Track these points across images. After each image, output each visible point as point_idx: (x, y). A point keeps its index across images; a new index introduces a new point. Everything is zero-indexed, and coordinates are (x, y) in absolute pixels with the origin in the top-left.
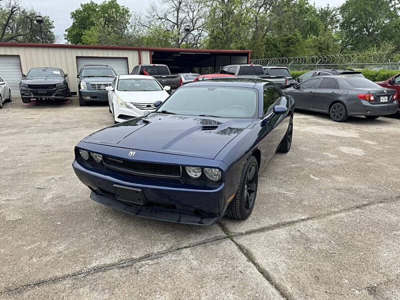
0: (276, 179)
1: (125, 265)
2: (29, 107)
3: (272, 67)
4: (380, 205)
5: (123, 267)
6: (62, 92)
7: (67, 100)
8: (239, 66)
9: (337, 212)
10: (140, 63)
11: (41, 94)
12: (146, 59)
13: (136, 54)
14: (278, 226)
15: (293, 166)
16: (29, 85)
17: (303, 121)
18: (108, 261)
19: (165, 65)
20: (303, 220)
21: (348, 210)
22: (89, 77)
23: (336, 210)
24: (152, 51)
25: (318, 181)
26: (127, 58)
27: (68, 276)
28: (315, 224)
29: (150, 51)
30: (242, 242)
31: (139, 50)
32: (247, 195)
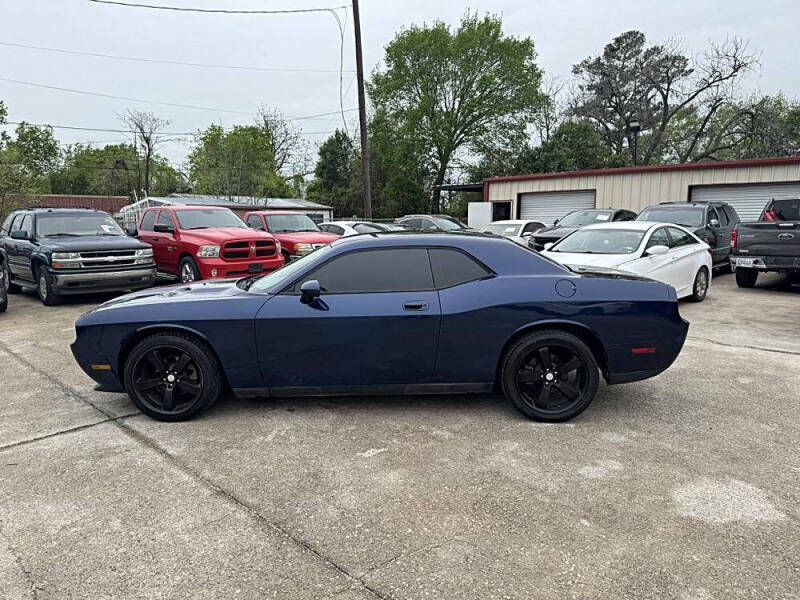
20: (164, 452)
30: (102, 425)
32: (168, 389)
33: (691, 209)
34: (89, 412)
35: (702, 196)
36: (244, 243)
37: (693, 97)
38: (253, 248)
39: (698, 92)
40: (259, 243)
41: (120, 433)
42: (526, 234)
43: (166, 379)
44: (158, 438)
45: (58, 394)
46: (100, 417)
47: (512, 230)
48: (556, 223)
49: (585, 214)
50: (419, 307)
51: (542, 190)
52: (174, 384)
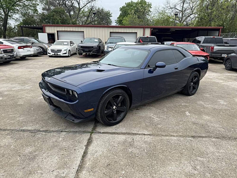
0: (160, 109)
1: (34, 132)
2: (81, 57)
3: (231, 39)
4: (214, 139)
5: (32, 132)
6: (96, 50)
7: (100, 55)
8: (204, 37)
9: (174, 136)
10: (144, 35)
11: (86, 51)
12: (148, 33)
13: (142, 30)
14: (124, 134)
15: (183, 104)
16: (81, 46)
17: (234, 78)
18: (30, 128)
19: (154, 37)
20: (144, 134)
21: (183, 137)
22: (110, 43)
23: (175, 134)
24: (152, 28)
25: (187, 116)
26: (136, 33)
27: (11, 130)
28: (148, 139)
29: (150, 28)
30: (95, 136)
31: (144, 28)
32: (114, 112)
34: (71, 134)
35: (113, 35)
37: (86, 5)
39: (87, 4)
41: (111, 135)
42: (71, 45)
43: (113, 108)
44: (128, 131)
45: (26, 134)
46: (83, 134)
47: (66, 43)
48: (82, 41)
49: (91, 39)
50: (177, 68)
51: (66, 30)
52: (116, 110)
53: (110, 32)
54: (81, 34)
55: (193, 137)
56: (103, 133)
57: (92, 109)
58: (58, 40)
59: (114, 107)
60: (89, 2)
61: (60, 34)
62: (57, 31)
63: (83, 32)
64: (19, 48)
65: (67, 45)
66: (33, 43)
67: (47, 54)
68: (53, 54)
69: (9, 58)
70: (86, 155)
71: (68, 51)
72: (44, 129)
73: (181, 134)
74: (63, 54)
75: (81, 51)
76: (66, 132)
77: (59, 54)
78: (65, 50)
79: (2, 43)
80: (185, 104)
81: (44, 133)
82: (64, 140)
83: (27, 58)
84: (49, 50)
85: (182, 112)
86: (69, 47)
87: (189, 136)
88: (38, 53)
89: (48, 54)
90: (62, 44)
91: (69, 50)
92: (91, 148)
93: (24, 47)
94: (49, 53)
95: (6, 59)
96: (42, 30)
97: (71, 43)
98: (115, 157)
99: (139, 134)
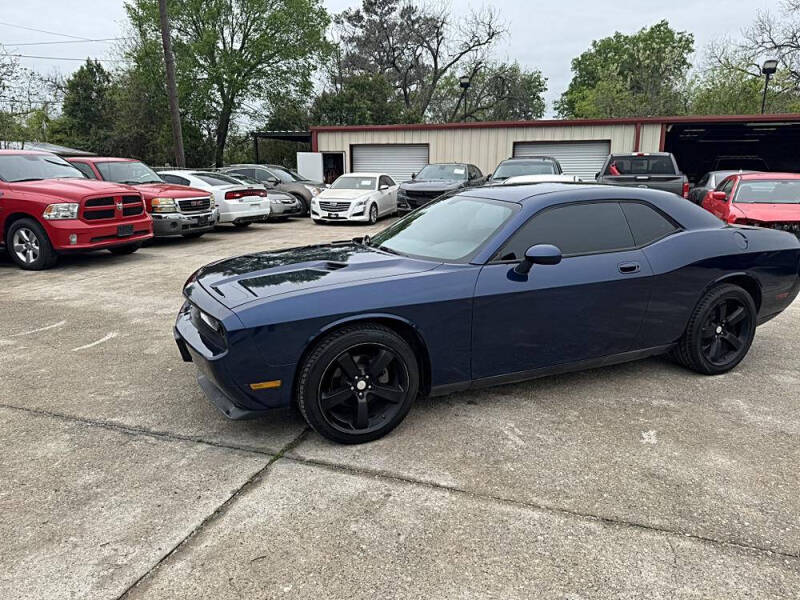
1: (132, 432)
4: (685, 544)
5: (127, 433)
10: (636, 150)
12: (652, 142)
13: (630, 132)
14: (371, 474)
16: (408, 192)
19: (667, 154)
20: (436, 486)
23: (543, 502)
24: (668, 124)
25: (639, 446)
26: (609, 141)
29: (662, 124)
30: (280, 468)
31: (638, 124)
32: (360, 400)
33: (542, 164)
34: (218, 452)
35: (524, 152)
36: (109, 200)
37: (457, 59)
38: (120, 205)
39: (462, 54)
40: (126, 199)
41: (327, 473)
42: (383, 187)
43: (356, 387)
44: (390, 468)
45: (109, 435)
46: (251, 456)
47: (368, 183)
48: (413, 176)
49: (442, 168)
50: (633, 269)
51: (376, 142)
52: (365, 393)
53: (516, 144)
54: (421, 152)
55: (608, 521)
56: (311, 463)
57: (277, 384)
58: (352, 171)
59: (361, 385)
60: (470, 49)
61: (357, 153)
62: (352, 147)
63: (427, 145)
64: (230, 196)
65: (371, 187)
66: (277, 183)
67: (309, 216)
68: (326, 214)
69: (193, 225)
70: (219, 517)
71: (368, 206)
72: (163, 428)
73: (566, 504)
74: (355, 215)
75: (407, 207)
76: (210, 444)
77: (341, 214)
78: (361, 204)
79: (188, 182)
80: (665, 402)
81: (153, 440)
82: (190, 464)
83: (252, 225)
84: (314, 203)
85: (631, 429)
86: (373, 195)
87: (590, 516)
88: (285, 212)
89: (313, 216)
90: (358, 185)
91: (374, 204)
92: (245, 501)
93: (244, 193)
94: (315, 213)
95: (185, 226)
96: (308, 144)
97: (385, 181)
98: (297, 540)
99: (419, 483)
